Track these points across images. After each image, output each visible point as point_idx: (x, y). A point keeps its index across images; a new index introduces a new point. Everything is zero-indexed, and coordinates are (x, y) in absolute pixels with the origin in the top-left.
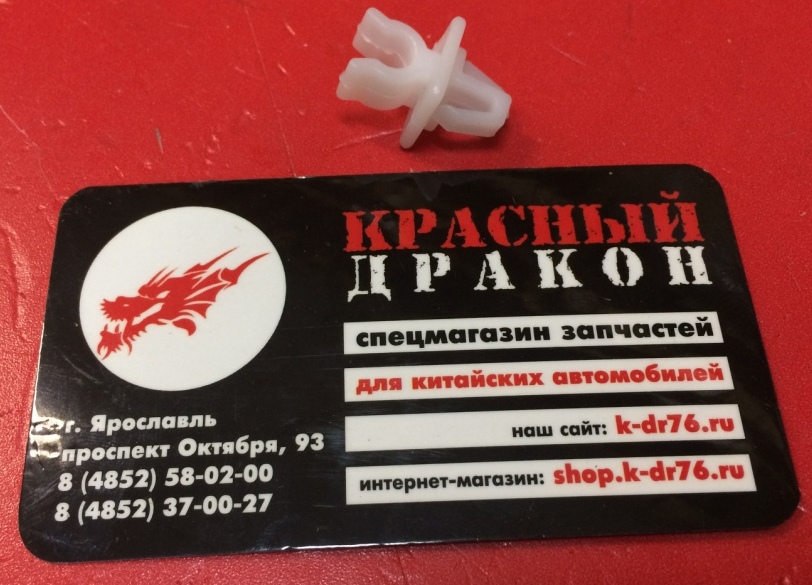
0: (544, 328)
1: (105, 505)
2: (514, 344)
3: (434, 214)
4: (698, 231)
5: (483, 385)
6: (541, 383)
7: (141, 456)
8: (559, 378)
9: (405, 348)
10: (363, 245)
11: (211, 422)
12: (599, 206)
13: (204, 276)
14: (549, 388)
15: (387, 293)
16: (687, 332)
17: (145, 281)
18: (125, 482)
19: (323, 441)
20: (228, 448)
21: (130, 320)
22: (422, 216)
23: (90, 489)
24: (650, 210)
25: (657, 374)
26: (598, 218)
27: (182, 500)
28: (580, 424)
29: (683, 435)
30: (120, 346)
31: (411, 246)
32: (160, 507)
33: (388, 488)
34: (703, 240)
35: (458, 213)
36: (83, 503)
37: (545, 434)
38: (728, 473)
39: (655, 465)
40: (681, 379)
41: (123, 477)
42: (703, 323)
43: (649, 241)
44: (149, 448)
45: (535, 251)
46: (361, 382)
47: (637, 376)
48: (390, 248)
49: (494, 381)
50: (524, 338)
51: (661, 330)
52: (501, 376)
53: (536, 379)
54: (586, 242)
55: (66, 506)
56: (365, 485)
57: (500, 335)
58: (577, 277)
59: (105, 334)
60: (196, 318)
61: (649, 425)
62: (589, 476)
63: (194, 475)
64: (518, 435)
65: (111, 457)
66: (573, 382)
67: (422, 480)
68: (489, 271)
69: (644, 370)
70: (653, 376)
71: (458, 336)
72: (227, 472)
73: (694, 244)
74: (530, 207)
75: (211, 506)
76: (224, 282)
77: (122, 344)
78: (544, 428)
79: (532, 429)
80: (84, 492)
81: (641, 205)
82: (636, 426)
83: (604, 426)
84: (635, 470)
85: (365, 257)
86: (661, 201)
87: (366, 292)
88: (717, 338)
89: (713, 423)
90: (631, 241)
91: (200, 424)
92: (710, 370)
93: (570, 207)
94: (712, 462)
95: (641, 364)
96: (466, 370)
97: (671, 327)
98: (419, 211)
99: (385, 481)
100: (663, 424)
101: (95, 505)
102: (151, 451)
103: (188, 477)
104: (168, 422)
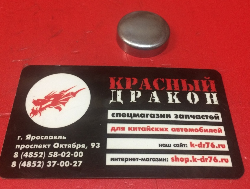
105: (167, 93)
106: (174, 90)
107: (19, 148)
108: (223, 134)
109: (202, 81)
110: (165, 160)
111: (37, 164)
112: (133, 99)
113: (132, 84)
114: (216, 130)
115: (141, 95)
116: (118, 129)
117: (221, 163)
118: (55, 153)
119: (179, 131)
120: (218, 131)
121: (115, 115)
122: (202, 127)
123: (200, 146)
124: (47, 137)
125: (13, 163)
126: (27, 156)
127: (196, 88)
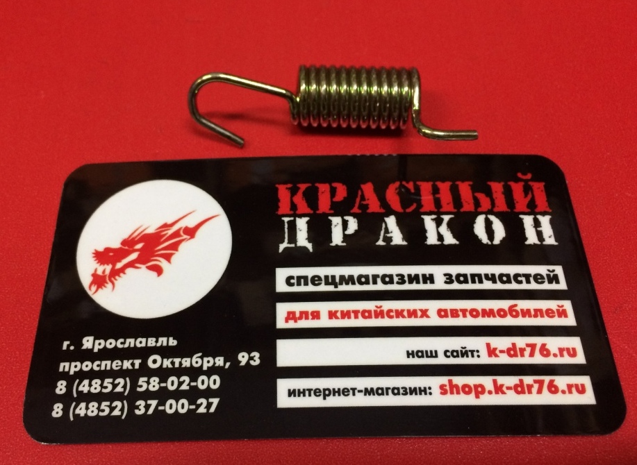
0: (429, 275)
1: (91, 405)
2: (407, 287)
3: (345, 187)
4: (547, 204)
5: (383, 317)
6: (428, 317)
7: (119, 368)
8: (442, 313)
9: (323, 288)
10: (291, 210)
11: (173, 342)
12: (471, 183)
13: (170, 232)
14: (434, 321)
15: (310, 246)
16: (540, 280)
17: (125, 235)
18: (106, 387)
19: (259, 358)
20: (186, 363)
21: (114, 265)
22: (336, 188)
23: (80, 393)
24: (510, 186)
25: (517, 311)
26: (470, 191)
27: (149, 402)
28: (459, 349)
29: (538, 359)
30: (106, 285)
31: (328, 212)
32: (133, 407)
33: (310, 395)
34: (551, 211)
35: (362, 186)
36: (74, 404)
37: (432, 356)
38: (574, 390)
39: (518, 382)
40: (536, 316)
41: (105, 384)
42: (552, 274)
43: (509, 211)
44: (125, 362)
45: (423, 216)
46: (289, 313)
47: (502, 313)
48: (312, 212)
49: (392, 314)
50: (415, 282)
51: (520, 279)
52: (397, 311)
53: (424, 313)
54: (462, 210)
55: (61, 406)
56: (291, 393)
57: (396, 279)
58: (455, 237)
59: (95, 275)
60: (163, 263)
61: (512, 351)
62: (467, 389)
63: (159, 383)
64: (411, 356)
65: (96, 368)
66: (453, 316)
67: (336, 390)
68: (387, 231)
69: (507, 309)
70: (514, 313)
71: (364, 279)
72: (184, 381)
73: (544, 214)
74: (419, 183)
75: (171, 407)
76: (185, 237)
77: (107, 283)
78: (431, 352)
79: (422, 352)
80: (75, 395)
81: (503, 183)
82: (502, 352)
83: (478, 351)
84: (502, 386)
85: (292, 219)
86: (517, 180)
87: (293, 245)
88: (563, 285)
89: (561, 350)
90: (496, 210)
91: (165, 344)
92: (558, 310)
93: (448, 184)
94: (562, 381)
95: (505, 304)
96: (370, 305)
97: (527, 277)
98: (334, 185)
99: (307, 390)
100: (522, 350)
101: (83, 405)
102: (127, 365)
103: (155, 384)
104: (141, 343)
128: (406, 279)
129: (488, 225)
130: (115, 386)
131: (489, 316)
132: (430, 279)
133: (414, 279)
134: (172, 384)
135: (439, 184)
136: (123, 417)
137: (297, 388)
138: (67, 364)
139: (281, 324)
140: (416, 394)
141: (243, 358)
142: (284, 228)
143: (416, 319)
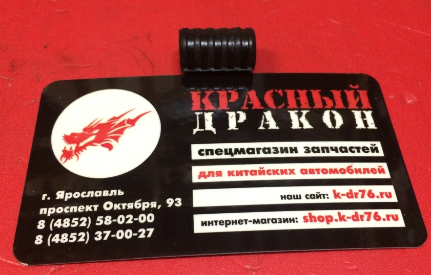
105: (289, 113)
106: (300, 107)
107: (45, 213)
108: (387, 175)
109: (346, 91)
110: (292, 220)
111: (78, 237)
112: (232, 125)
113: (230, 101)
114: (375, 170)
115: (247, 117)
116: (211, 174)
117: (387, 221)
118: (106, 218)
119: (314, 173)
120: (378, 172)
121: (204, 152)
122: (351, 166)
123: (350, 195)
124: (92, 193)
125: (37, 237)
126: (61, 225)
127: (336, 102)
128: (279, 150)
129: (332, 116)
130: (80, 222)
131: (334, 173)
132: (295, 150)
133: (284, 150)
134: (121, 220)
135: (299, 91)
136: (86, 243)
137: (207, 220)
138: (45, 210)
139: (195, 179)
140: (288, 222)
141: (170, 202)
142: (196, 119)
143: (286, 175)
